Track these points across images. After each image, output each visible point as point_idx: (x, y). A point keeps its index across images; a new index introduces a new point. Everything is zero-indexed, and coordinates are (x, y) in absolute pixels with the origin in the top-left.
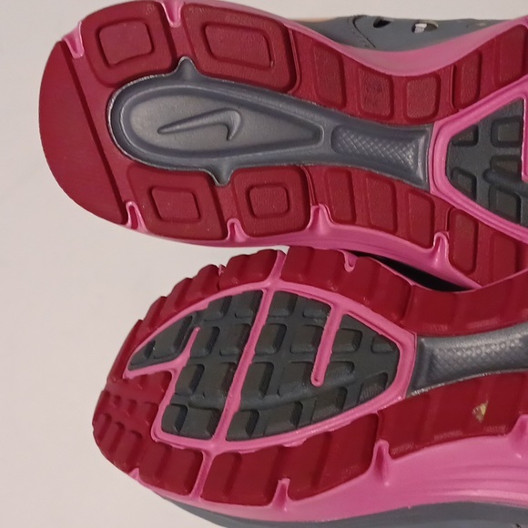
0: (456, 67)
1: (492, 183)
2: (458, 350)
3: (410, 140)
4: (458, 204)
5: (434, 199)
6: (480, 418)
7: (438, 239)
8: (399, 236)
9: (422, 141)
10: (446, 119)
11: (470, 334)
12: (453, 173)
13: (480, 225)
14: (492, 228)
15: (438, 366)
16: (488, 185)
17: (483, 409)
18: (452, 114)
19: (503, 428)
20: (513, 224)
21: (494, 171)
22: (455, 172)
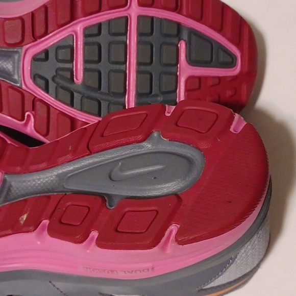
0: (33, 14)
1: (58, 84)
2: (24, 182)
3: (10, 56)
4: (39, 95)
5: (24, 92)
6: (22, 222)
7: (29, 116)
8: (3, 114)
9: (16, 57)
10: (30, 45)
11: (30, 172)
12: (35, 77)
13: (51, 108)
14: (58, 110)
15: (13, 191)
16: (55, 85)
17: (25, 217)
18: (33, 42)
19: (31, 228)
20: (70, 108)
21: (58, 77)
22: (36, 76)
